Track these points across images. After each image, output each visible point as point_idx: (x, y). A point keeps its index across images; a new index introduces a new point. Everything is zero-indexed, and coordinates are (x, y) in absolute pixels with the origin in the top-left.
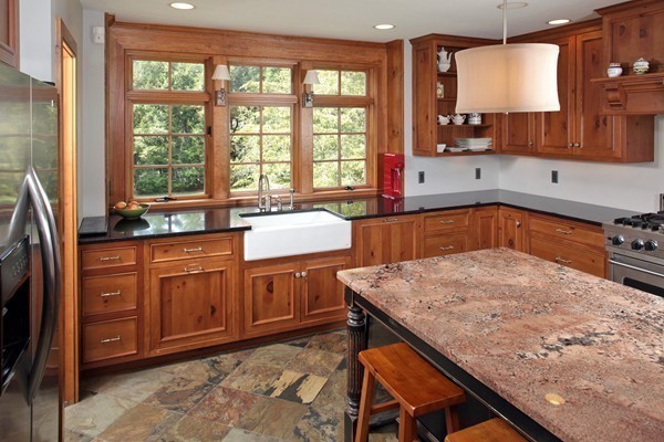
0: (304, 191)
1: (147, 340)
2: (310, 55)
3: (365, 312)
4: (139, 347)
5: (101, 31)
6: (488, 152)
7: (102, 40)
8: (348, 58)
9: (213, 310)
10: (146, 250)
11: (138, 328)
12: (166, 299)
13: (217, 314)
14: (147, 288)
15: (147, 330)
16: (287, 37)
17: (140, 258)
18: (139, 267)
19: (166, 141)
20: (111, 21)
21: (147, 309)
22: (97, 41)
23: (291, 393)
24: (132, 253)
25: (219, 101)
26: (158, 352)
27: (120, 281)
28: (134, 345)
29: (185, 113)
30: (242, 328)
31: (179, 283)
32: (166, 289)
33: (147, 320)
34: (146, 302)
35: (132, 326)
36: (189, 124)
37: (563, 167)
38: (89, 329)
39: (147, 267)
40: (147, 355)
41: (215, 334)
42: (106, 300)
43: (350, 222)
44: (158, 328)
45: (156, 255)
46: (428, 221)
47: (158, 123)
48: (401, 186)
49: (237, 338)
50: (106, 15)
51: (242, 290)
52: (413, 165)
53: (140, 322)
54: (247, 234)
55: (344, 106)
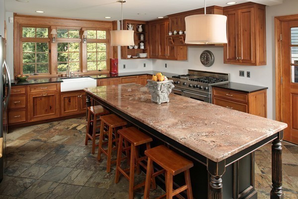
0: (84, 71)
1: (29, 117)
2: (85, 25)
3: (91, 98)
4: (27, 119)
5: (12, 19)
6: (146, 58)
7: (13, 22)
8: (99, 26)
9: (51, 108)
10: (28, 88)
11: (26, 113)
12: (35, 104)
13: (52, 109)
14: (29, 100)
15: (29, 114)
16: (77, 20)
17: (26, 91)
18: (26, 94)
19: (32, 57)
20: (15, 15)
21: (29, 107)
22: (11, 22)
23: (75, 128)
24: (24, 89)
25: (53, 41)
26: (33, 121)
27: (20, 98)
28: (24, 118)
29: (42, 44)
30: (60, 114)
31: (39, 99)
32: (35, 100)
33: (29, 110)
34: (29, 105)
35: (24, 112)
36: (44, 49)
37: (169, 62)
38: (10, 113)
39: (29, 94)
40: (29, 121)
41: (51, 115)
42: (15, 104)
43: (96, 80)
44: (33, 113)
45: (32, 90)
46: (123, 80)
47: (29, 49)
48: (117, 69)
49: (59, 116)
50: (14, 13)
51: (60, 101)
52: (121, 62)
53: (27, 111)
54: (62, 83)
55: (98, 42)
